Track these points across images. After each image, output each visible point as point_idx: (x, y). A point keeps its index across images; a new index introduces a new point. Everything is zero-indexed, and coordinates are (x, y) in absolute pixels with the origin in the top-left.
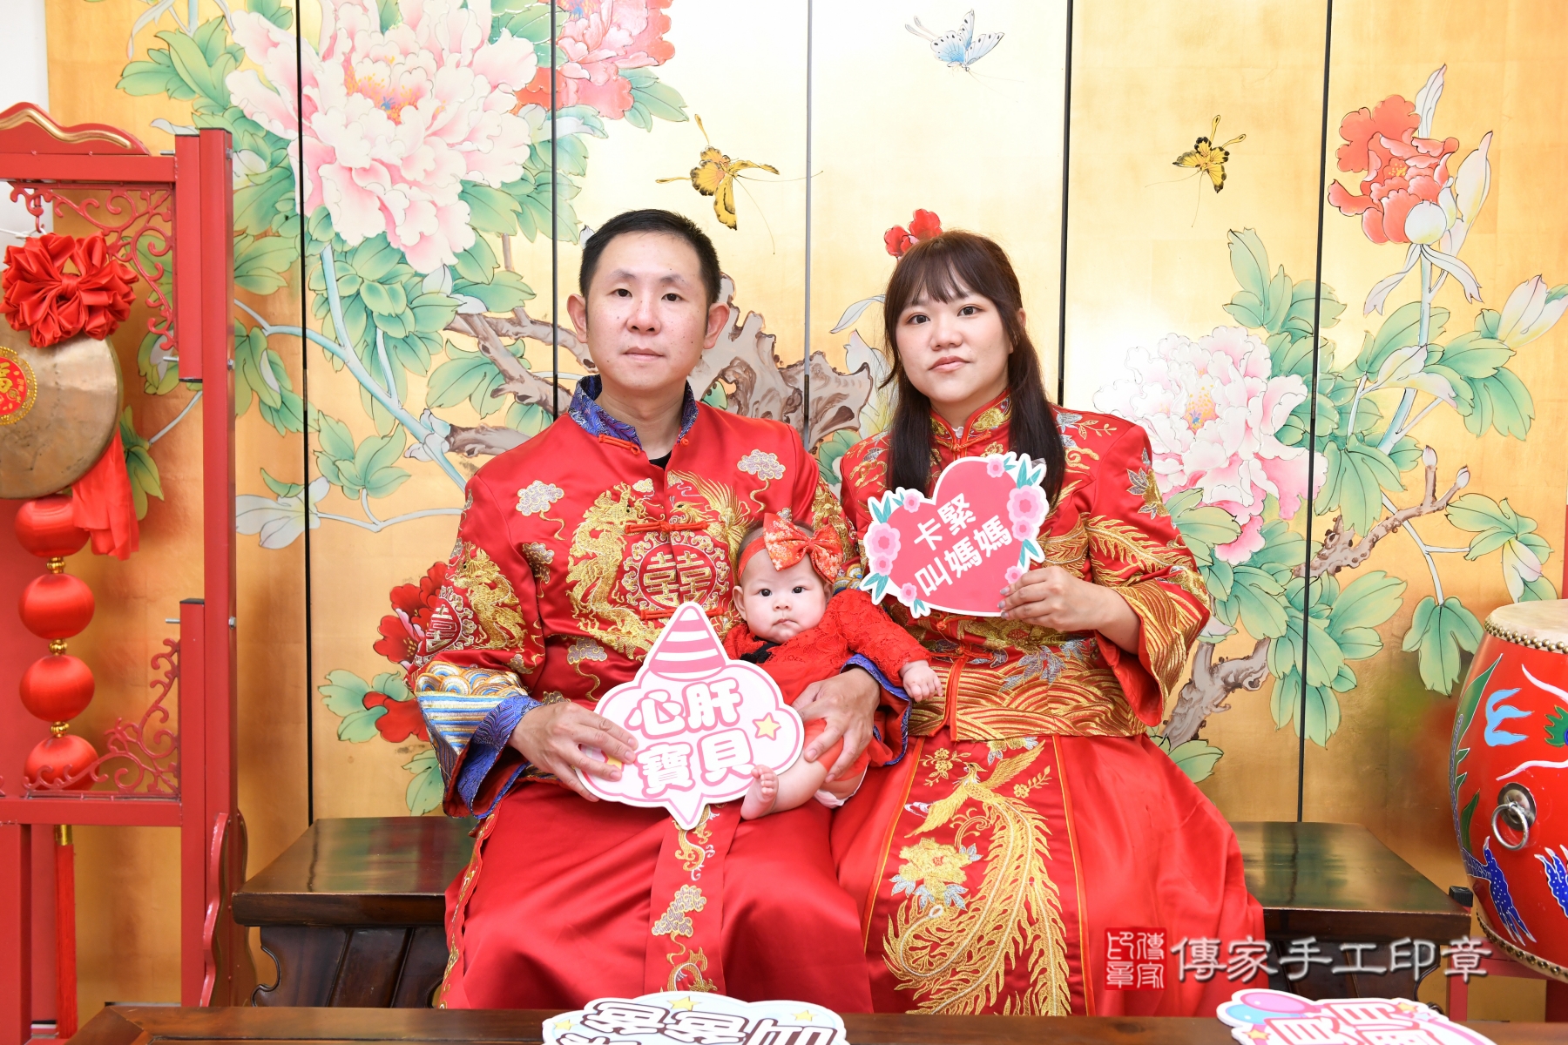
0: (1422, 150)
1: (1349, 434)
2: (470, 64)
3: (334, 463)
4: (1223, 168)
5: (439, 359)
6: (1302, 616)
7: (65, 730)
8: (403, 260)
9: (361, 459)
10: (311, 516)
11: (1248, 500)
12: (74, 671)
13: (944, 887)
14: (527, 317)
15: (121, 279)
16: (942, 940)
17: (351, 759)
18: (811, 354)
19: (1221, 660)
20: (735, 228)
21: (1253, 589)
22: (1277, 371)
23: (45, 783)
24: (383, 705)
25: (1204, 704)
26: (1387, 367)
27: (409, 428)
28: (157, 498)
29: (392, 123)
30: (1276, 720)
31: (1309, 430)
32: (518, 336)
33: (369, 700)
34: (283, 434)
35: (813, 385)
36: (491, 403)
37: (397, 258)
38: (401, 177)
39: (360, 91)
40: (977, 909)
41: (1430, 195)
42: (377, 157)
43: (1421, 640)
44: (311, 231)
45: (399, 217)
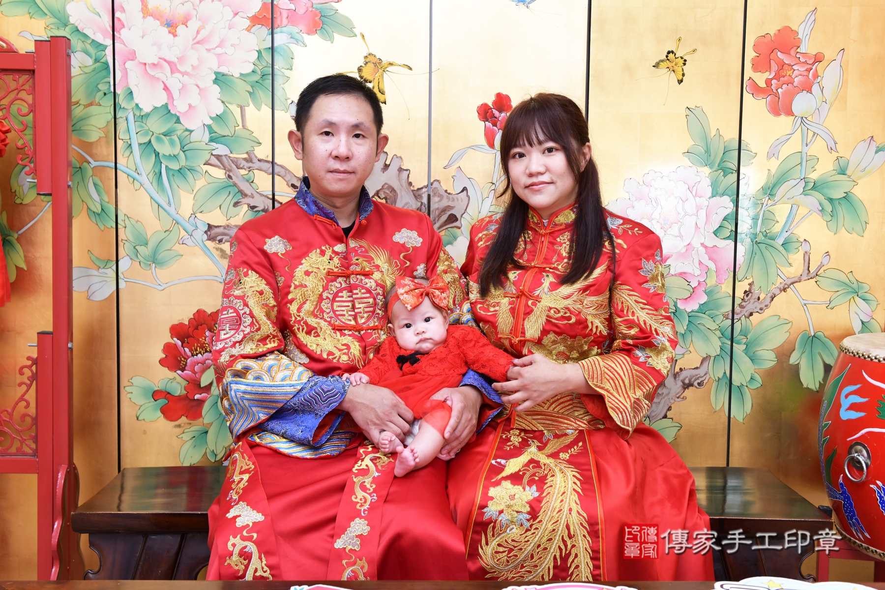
0: (802, 60)
1: (758, 232)
3: (134, 247)
4: (683, 70)
5: (201, 183)
6: (729, 343)
8: (178, 121)
9: (151, 245)
10: (120, 281)
11: (697, 272)
13: (516, 514)
14: (256, 157)
16: (515, 547)
17: (145, 432)
18: (432, 181)
19: (681, 369)
20: (385, 103)
21: (700, 326)
22: (714, 193)
24: (165, 398)
25: (670, 396)
26: (781, 191)
27: (182, 226)
28: (22, 269)
29: (171, 36)
30: (714, 406)
31: (734, 230)
32: (250, 169)
33: (156, 395)
34: (103, 229)
35: (433, 200)
36: (233, 210)
37: (175, 120)
38: (177, 69)
39: (151, 15)
40: (536, 529)
41: (808, 87)
42: (162, 57)
43: (800, 357)
44: (120, 102)
45: (175, 94)
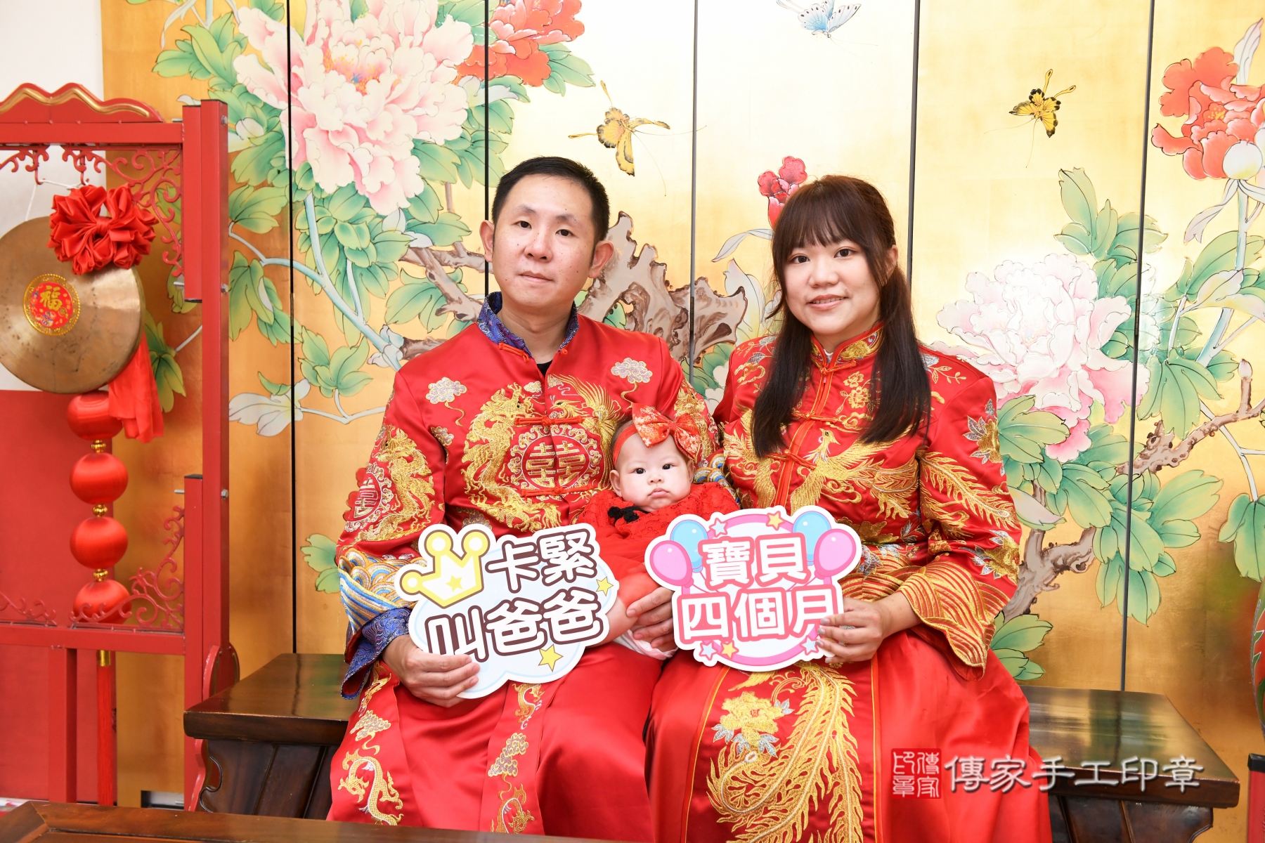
0: (1240, 95)
1: (1170, 349)
2: (421, 44)
3: (314, 368)
4: (1055, 116)
5: (395, 284)
6: (1125, 508)
7: (104, 576)
8: (367, 204)
9: (335, 364)
10: (296, 411)
11: (1076, 406)
12: (111, 530)
13: (758, 736)
14: (465, 249)
15: (141, 221)
16: (756, 782)
17: (325, 606)
18: (696, 279)
19: (1051, 545)
20: (633, 174)
21: (1081, 484)
22: (1102, 293)
23: (86, 617)
25: (1035, 583)
26: (1205, 289)
27: (371, 340)
28: (180, 395)
29: (359, 94)
30: (1101, 598)
31: (1132, 344)
32: (457, 265)
34: (275, 344)
35: (697, 305)
36: (436, 320)
37: (363, 202)
38: (367, 137)
39: (335, 69)
40: (786, 757)
41: (1248, 136)
42: (348, 122)
43: (1236, 532)
44: (297, 182)
45: (364, 169)
